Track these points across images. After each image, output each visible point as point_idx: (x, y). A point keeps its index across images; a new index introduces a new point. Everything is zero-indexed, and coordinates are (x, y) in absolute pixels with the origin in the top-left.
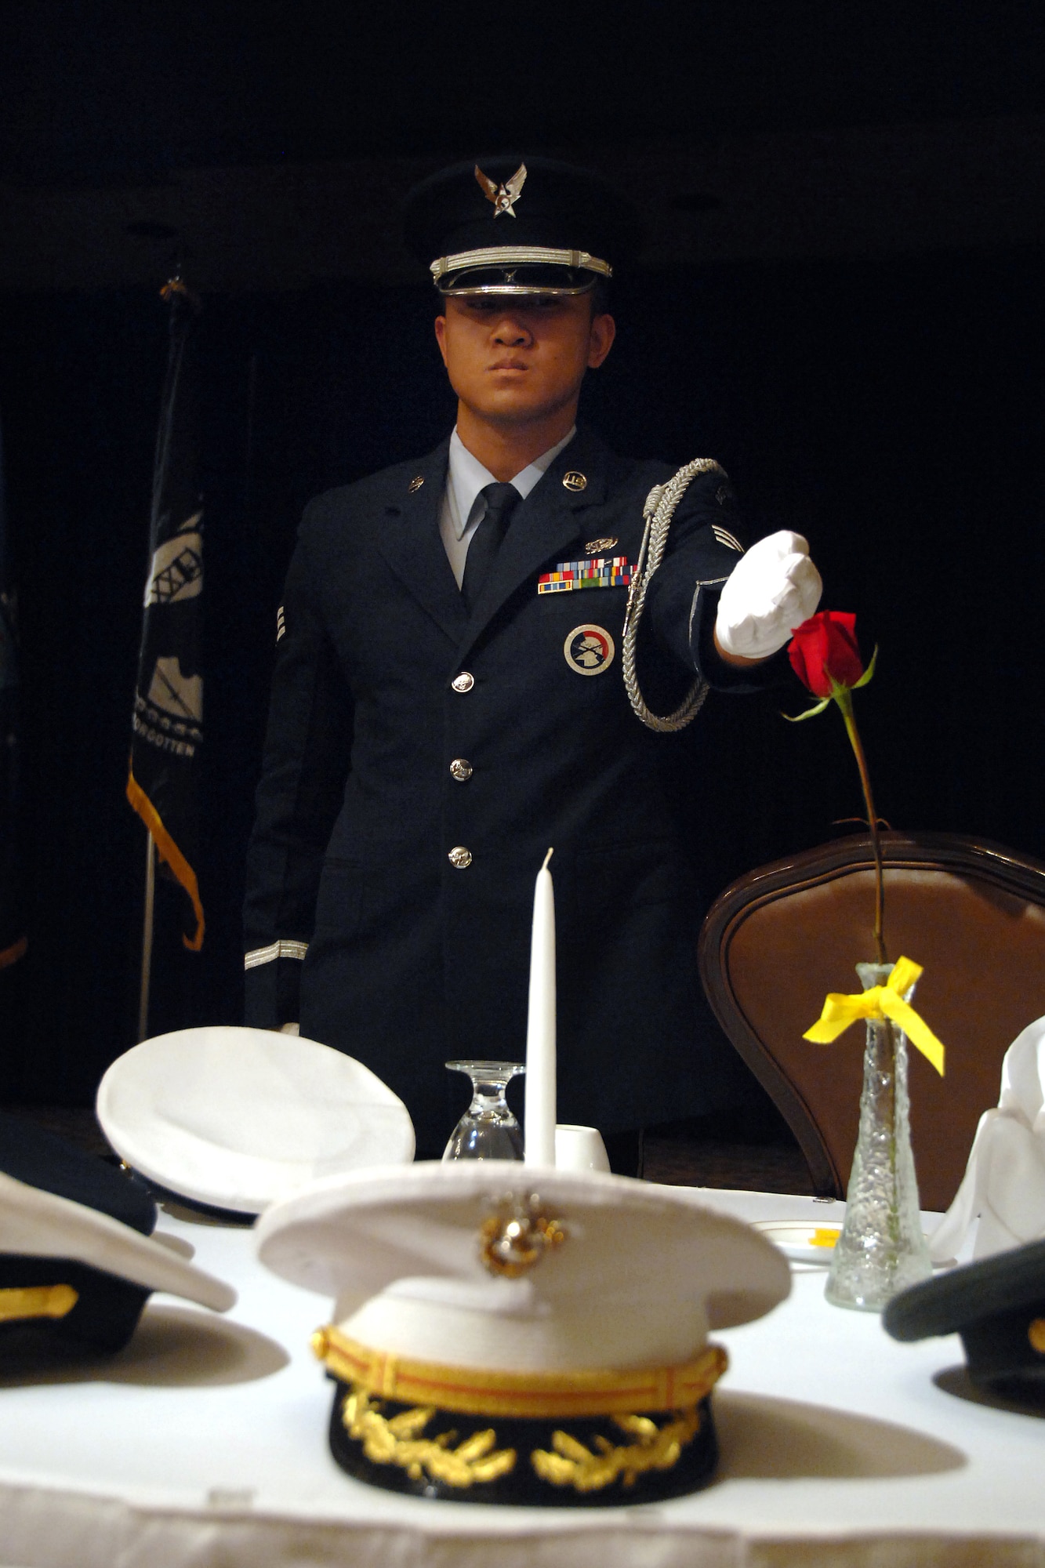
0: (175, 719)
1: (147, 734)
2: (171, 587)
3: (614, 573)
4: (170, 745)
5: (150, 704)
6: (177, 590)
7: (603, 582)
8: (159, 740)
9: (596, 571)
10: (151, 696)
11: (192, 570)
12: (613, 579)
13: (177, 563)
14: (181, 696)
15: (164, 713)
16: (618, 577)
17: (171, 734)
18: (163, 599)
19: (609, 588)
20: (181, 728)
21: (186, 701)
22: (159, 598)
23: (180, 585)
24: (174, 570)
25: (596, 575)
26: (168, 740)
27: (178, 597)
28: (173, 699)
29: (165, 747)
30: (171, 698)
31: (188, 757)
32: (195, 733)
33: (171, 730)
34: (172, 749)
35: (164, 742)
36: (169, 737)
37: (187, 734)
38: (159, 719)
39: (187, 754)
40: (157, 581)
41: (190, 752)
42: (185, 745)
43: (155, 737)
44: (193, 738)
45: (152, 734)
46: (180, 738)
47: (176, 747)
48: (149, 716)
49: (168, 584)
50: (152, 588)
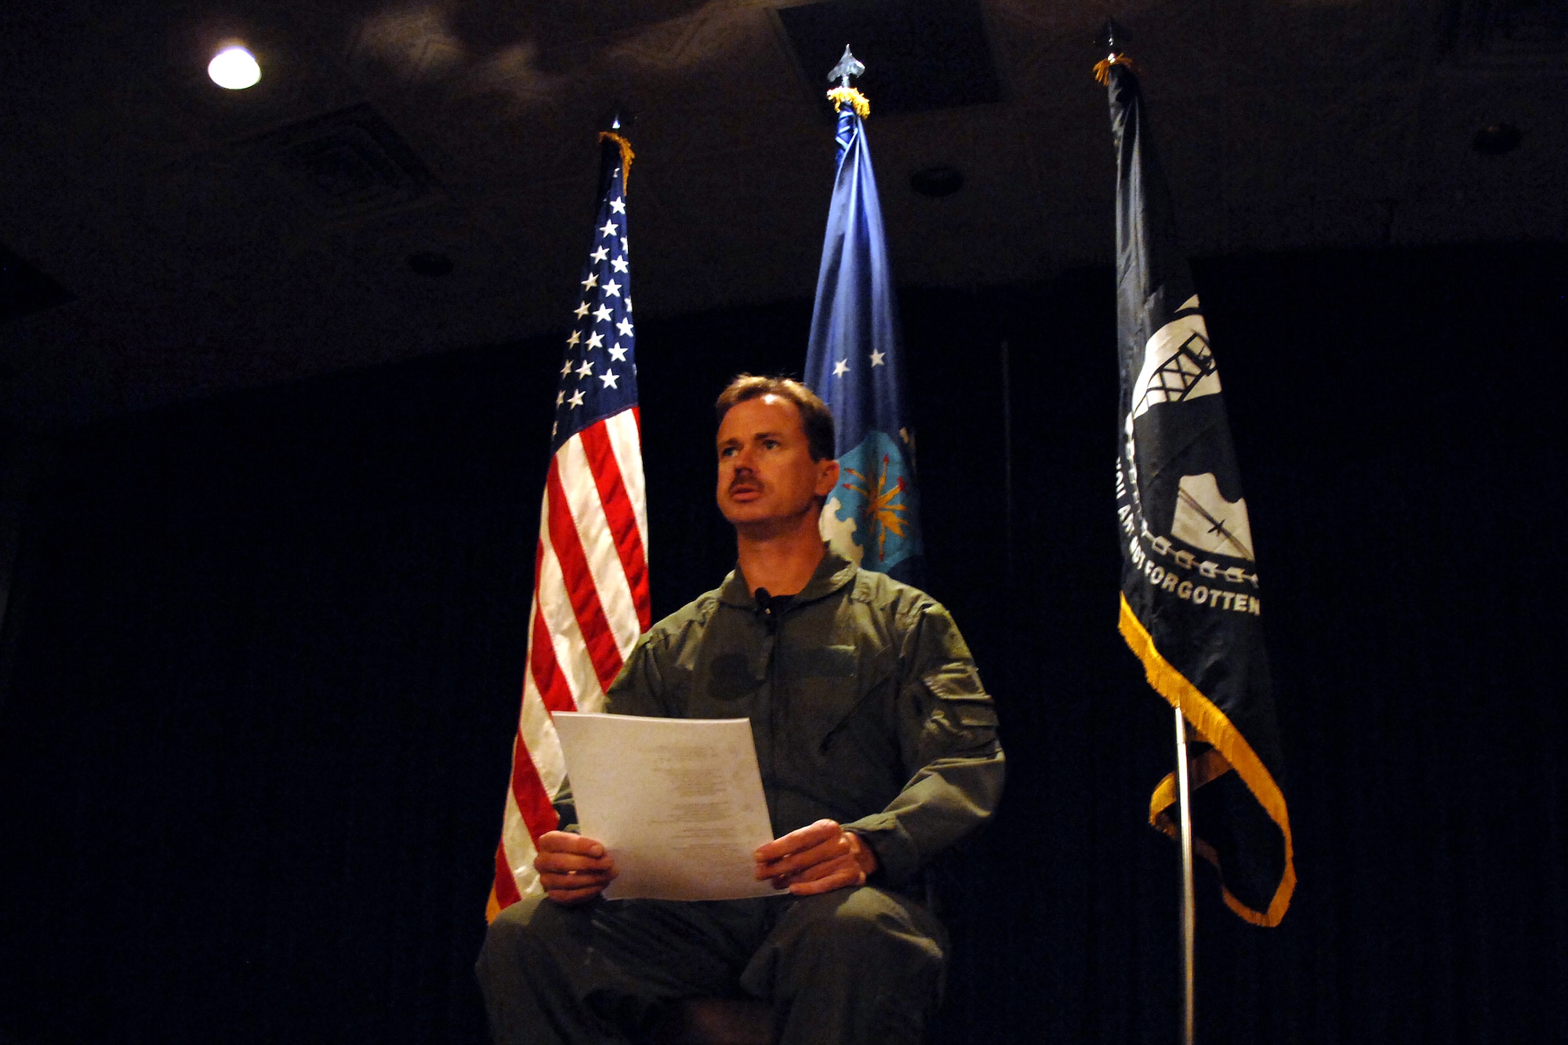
0: (1224, 561)
1: (1177, 586)
2: (1184, 381)
4: (1221, 600)
5: (1178, 544)
6: (1194, 383)
8: (1200, 596)
10: (1176, 530)
11: (1207, 359)
13: (1184, 349)
14: (1226, 526)
15: (1201, 555)
17: (1219, 583)
18: (1175, 397)
20: (1237, 573)
21: (1235, 534)
22: (1168, 397)
23: (1197, 378)
24: (1183, 359)
26: (1216, 594)
27: (1193, 394)
28: (1216, 531)
29: (1213, 603)
30: (1211, 531)
31: (1253, 614)
32: (1254, 578)
33: (1220, 577)
34: (1226, 606)
35: (1210, 597)
36: (1218, 589)
37: (1247, 582)
38: (1196, 564)
39: (1251, 610)
40: (1157, 376)
41: (1255, 607)
42: (1245, 597)
43: (1193, 590)
44: (1257, 586)
45: (1185, 588)
46: (1235, 588)
47: (1232, 601)
48: (1177, 560)
49: (1178, 376)
50: (1151, 386)
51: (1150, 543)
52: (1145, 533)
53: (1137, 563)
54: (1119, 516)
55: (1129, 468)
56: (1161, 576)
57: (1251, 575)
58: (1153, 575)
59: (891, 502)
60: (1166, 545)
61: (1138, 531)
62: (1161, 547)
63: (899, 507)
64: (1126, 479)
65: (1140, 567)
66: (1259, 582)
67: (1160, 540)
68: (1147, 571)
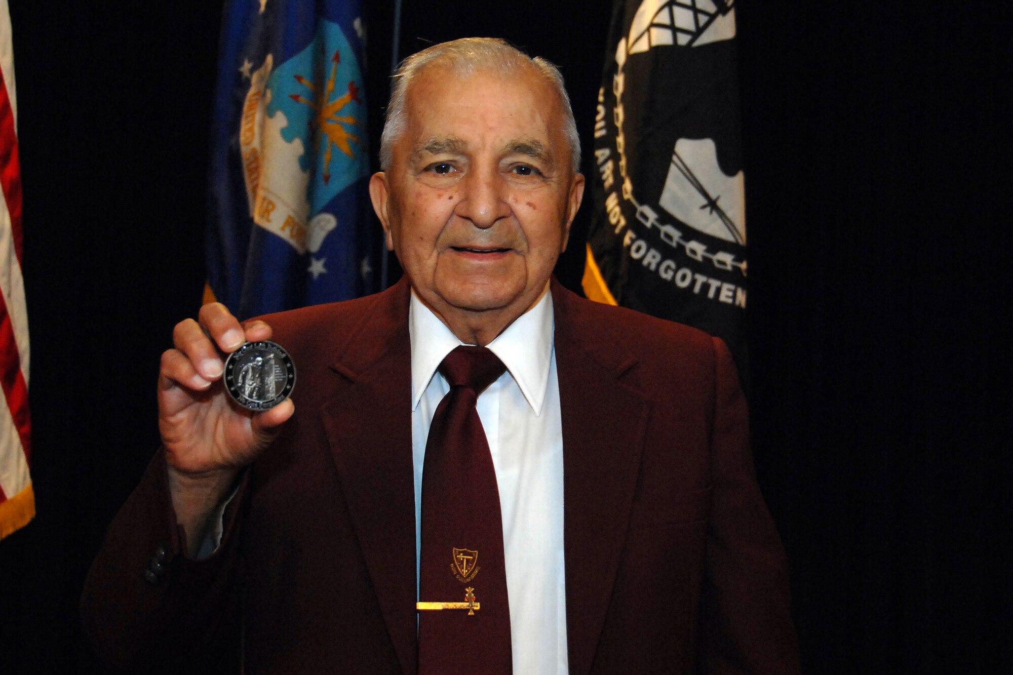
0: (714, 244)
1: (659, 265)
2: (697, 21)
4: (706, 287)
5: (665, 217)
6: (707, 24)
8: (683, 279)
10: (665, 201)
14: (721, 204)
15: (690, 233)
17: (706, 268)
18: (683, 39)
20: (727, 259)
21: (729, 214)
22: (675, 38)
23: (712, 17)
26: (701, 279)
27: (706, 38)
28: (708, 209)
29: (697, 289)
30: (704, 207)
31: (739, 307)
32: (744, 266)
33: (707, 261)
34: (711, 294)
35: (694, 282)
36: (702, 273)
37: (736, 269)
38: (682, 242)
39: (737, 303)
40: (666, 12)
41: (741, 298)
42: (732, 287)
43: (676, 272)
44: (745, 275)
45: (668, 267)
46: (723, 275)
47: (718, 290)
48: (662, 236)
49: (689, 14)
50: (656, 21)
51: (634, 210)
52: (628, 196)
53: (615, 226)
54: (597, 158)
55: (615, 105)
56: (642, 252)
57: (741, 261)
58: (634, 248)
59: (338, 112)
60: (652, 215)
61: (617, 186)
62: (646, 218)
63: (348, 120)
64: (610, 118)
65: (617, 231)
66: (749, 270)
67: (647, 210)
68: (627, 241)
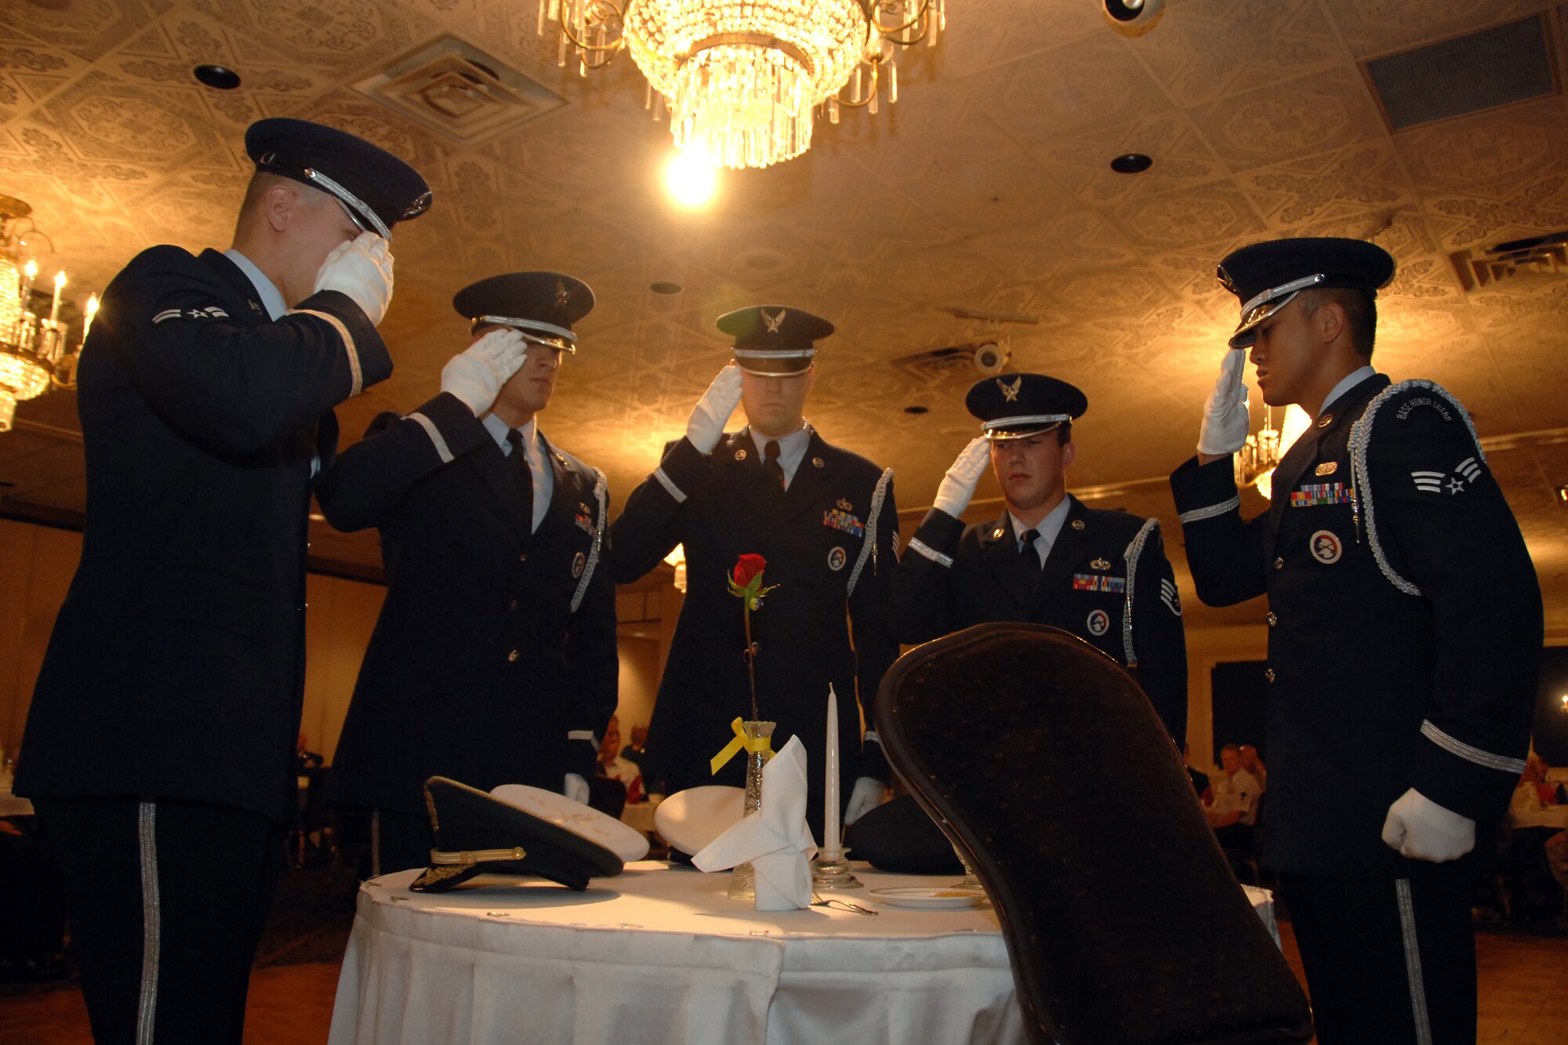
3: (1336, 495)
7: (1330, 501)
9: (1324, 492)
12: (1336, 498)
16: (1339, 498)
19: (1334, 505)
25: (1325, 496)
